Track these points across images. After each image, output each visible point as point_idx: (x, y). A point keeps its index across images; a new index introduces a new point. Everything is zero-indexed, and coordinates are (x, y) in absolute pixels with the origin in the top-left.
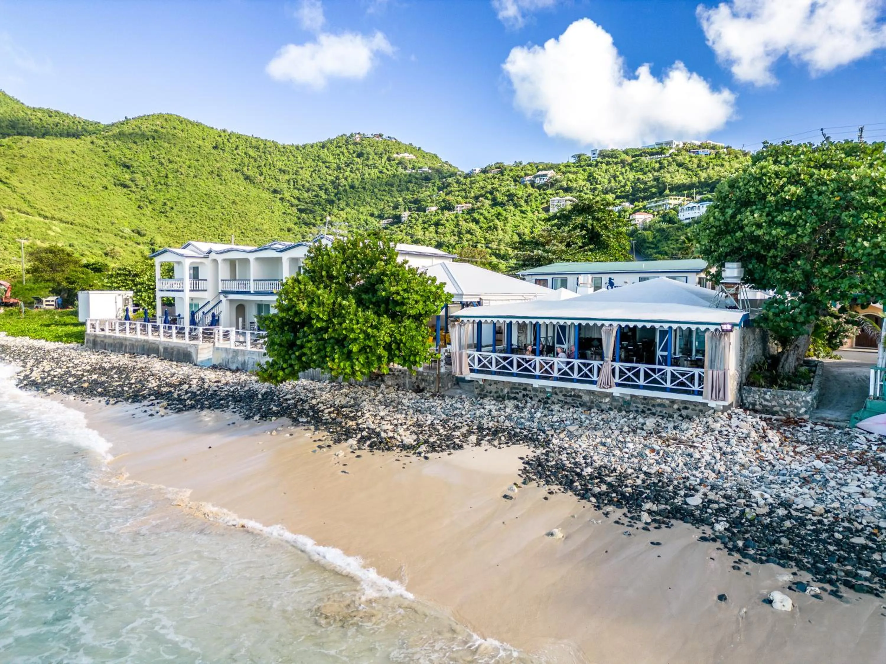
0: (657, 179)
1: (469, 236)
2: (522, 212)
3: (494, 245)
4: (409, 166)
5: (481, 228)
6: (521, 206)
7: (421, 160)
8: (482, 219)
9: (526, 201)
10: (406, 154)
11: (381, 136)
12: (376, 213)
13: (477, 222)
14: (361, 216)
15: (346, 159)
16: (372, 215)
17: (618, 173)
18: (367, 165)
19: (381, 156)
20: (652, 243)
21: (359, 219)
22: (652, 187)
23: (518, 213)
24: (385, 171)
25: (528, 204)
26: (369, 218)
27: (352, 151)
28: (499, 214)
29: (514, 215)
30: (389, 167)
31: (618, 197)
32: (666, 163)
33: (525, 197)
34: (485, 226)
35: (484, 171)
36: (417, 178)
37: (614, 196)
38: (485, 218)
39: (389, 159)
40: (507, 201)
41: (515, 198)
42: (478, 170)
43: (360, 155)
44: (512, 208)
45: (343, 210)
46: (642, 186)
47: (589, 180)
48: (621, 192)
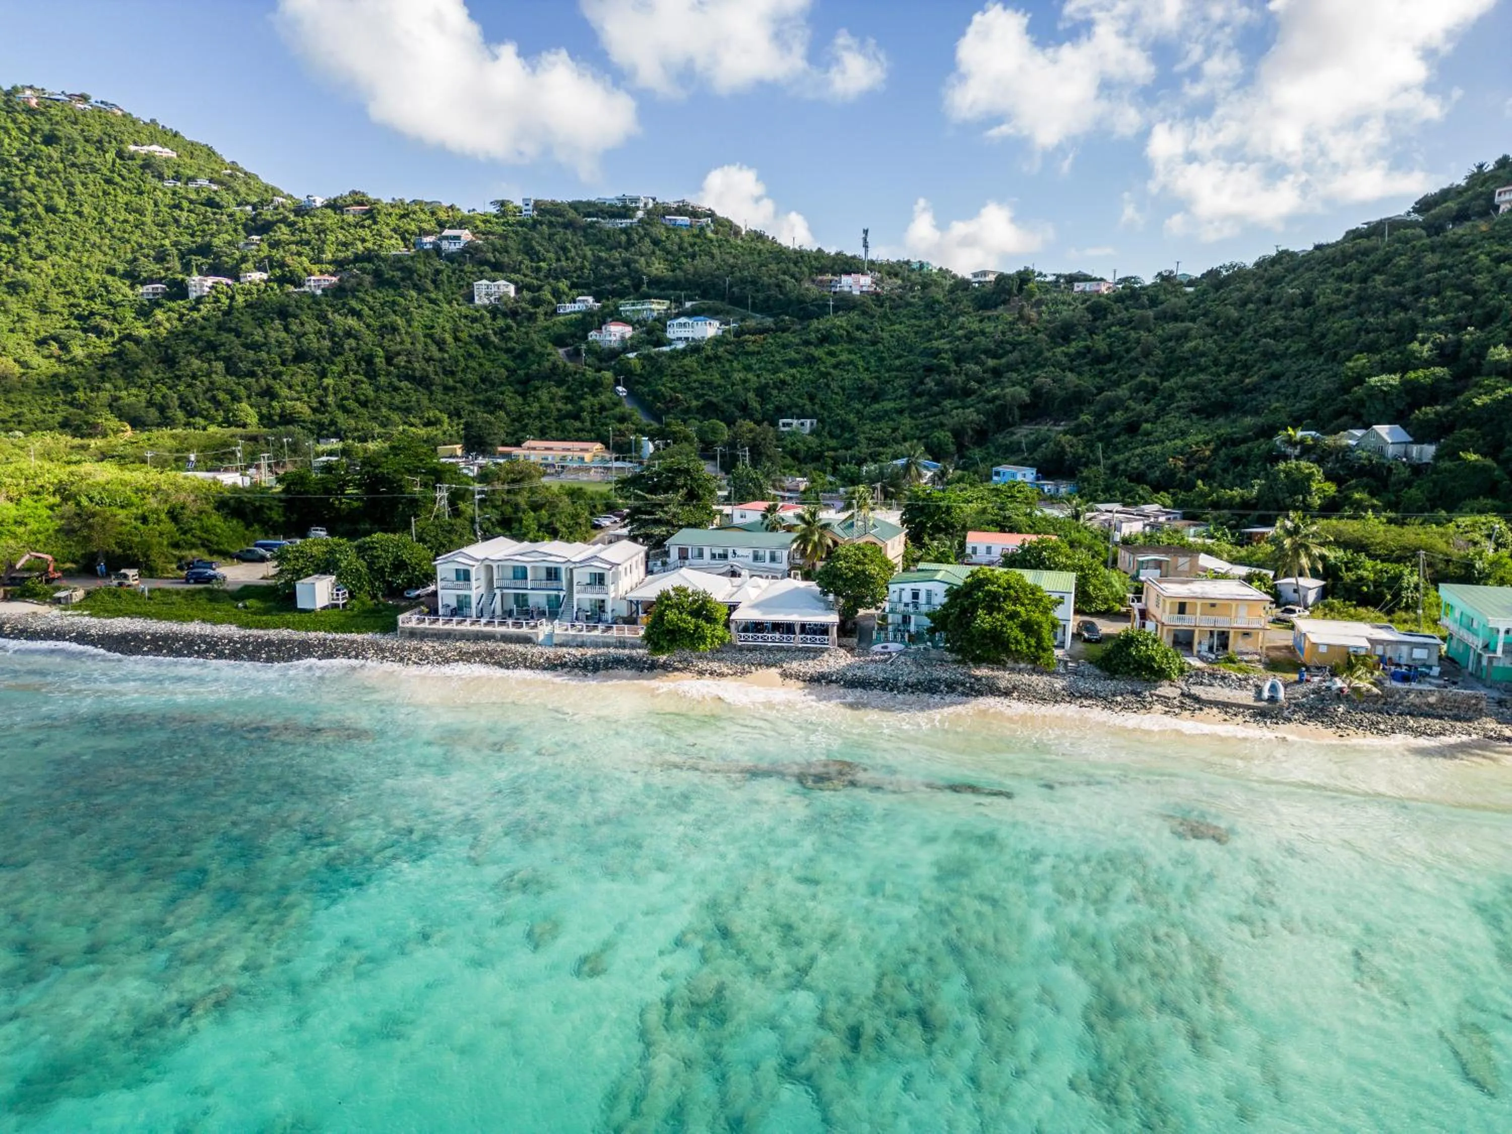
0: (626, 263)
1: (352, 342)
2: (432, 301)
3: (401, 360)
4: (168, 173)
5: (368, 326)
6: (427, 291)
7: (188, 160)
8: (366, 311)
9: (434, 282)
10: (155, 148)
11: (84, 98)
12: (120, 268)
13: (358, 314)
14: (88, 274)
15: (17, 144)
16: (111, 271)
17: (569, 245)
18: (73, 165)
19: (100, 146)
20: (641, 375)
21: (87, 280)
22: (623, 276)
23: (426, 304)
24: (118, 179)
25: (437, 287)
26: (109, 278)
27: (27, 130)
28: (394, 303)
29: (420, 307)
30: (124, 172)
31: (573, 286)
32: (635, 237)
33: (430, 276)
34: (376, 324)
35: (334, 206)
36: (191, 202)
37: (568, 283)
38: (371, 309)
39: (120, 154)
40: (403, 279)
41: (415, 276)
42: (319, 201)
43: (50, 140)
44: (414, 293)
45: (41, 257)
46: (607, 271)
47: (527, 253)
48: (578, 277)
